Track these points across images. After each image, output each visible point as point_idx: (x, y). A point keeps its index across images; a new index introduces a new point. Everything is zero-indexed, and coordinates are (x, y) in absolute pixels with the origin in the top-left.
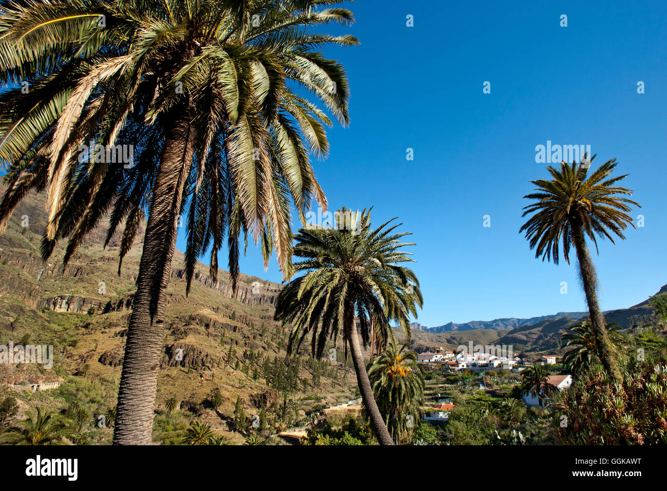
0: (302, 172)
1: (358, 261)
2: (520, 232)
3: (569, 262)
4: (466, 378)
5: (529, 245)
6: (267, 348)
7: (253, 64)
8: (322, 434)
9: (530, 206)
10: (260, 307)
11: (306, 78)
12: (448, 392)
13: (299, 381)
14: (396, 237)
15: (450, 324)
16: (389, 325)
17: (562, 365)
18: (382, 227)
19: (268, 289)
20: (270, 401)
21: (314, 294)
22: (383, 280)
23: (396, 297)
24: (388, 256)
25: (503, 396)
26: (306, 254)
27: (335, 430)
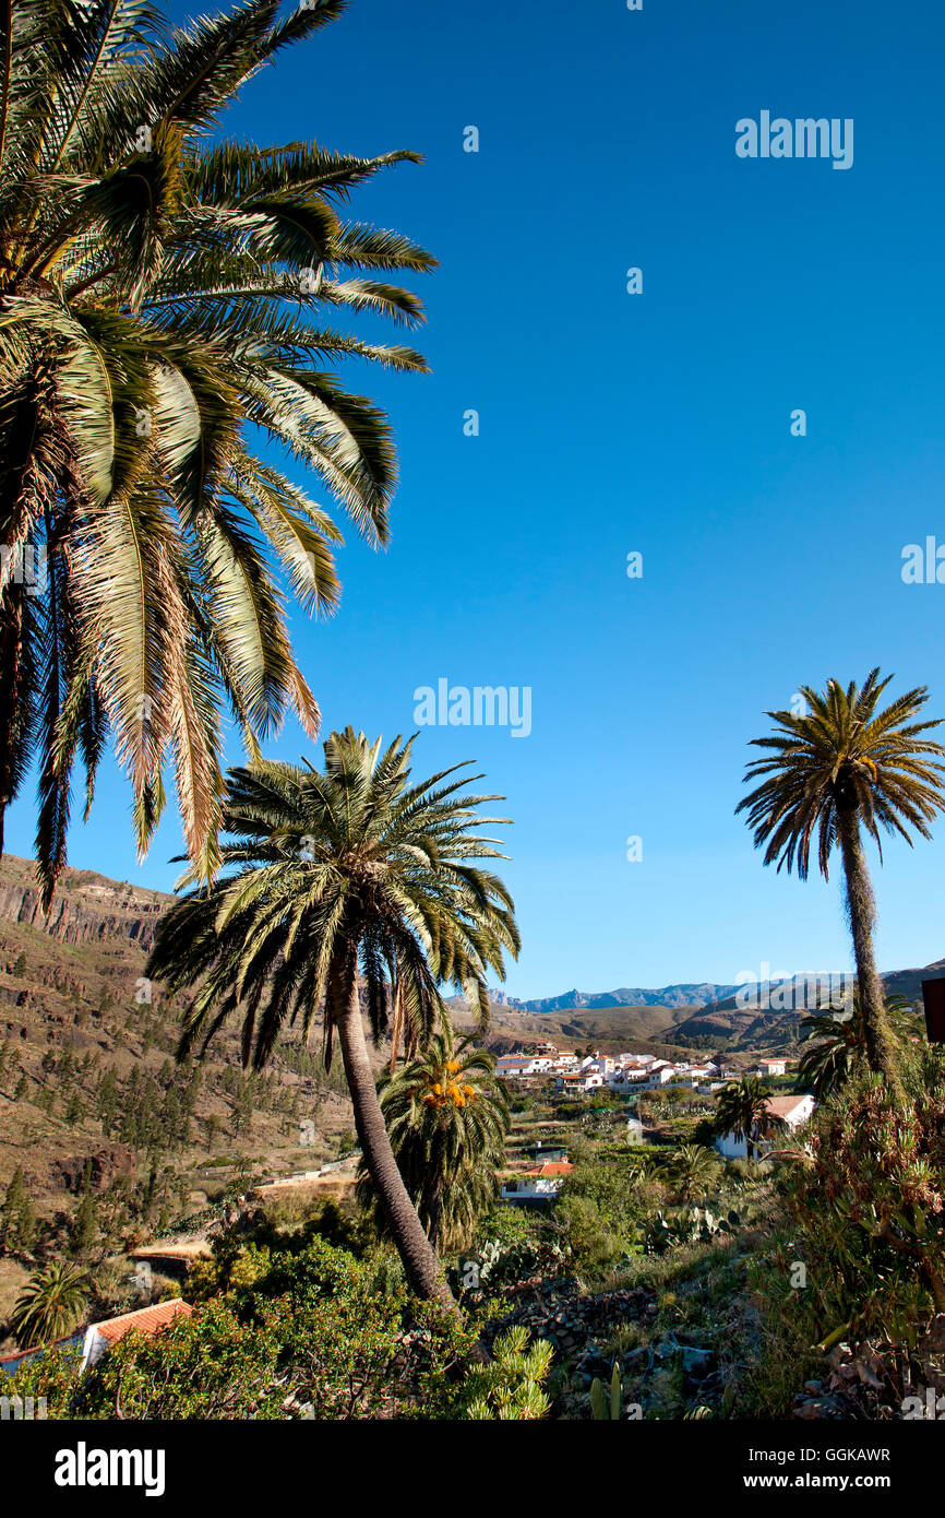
0: (264, 639)
1: (373, 850)
2: (738, 811)
3: (826, 876)
4: (601, 1108)
5: (752, 839)
6: (111, 1046)
7: (158, 370)
8: (253, 1244)
9: (760, 762)
10: (98, 946)
11: (288, 424)
12: (558, 1136)
13: (194, 1124)
14: (467, 804)
15: (572, 994)
16: (438, 994)
17: (796, 1075)
18: (435, 779)
19: (126, 904)
20: (110, 1174)
21: (258, 920)
22: (431, 895)
23: (458, 932)
24: (444, 842)
25: (676, 1142)
26: (243, 825)
27: (286, 1234)
